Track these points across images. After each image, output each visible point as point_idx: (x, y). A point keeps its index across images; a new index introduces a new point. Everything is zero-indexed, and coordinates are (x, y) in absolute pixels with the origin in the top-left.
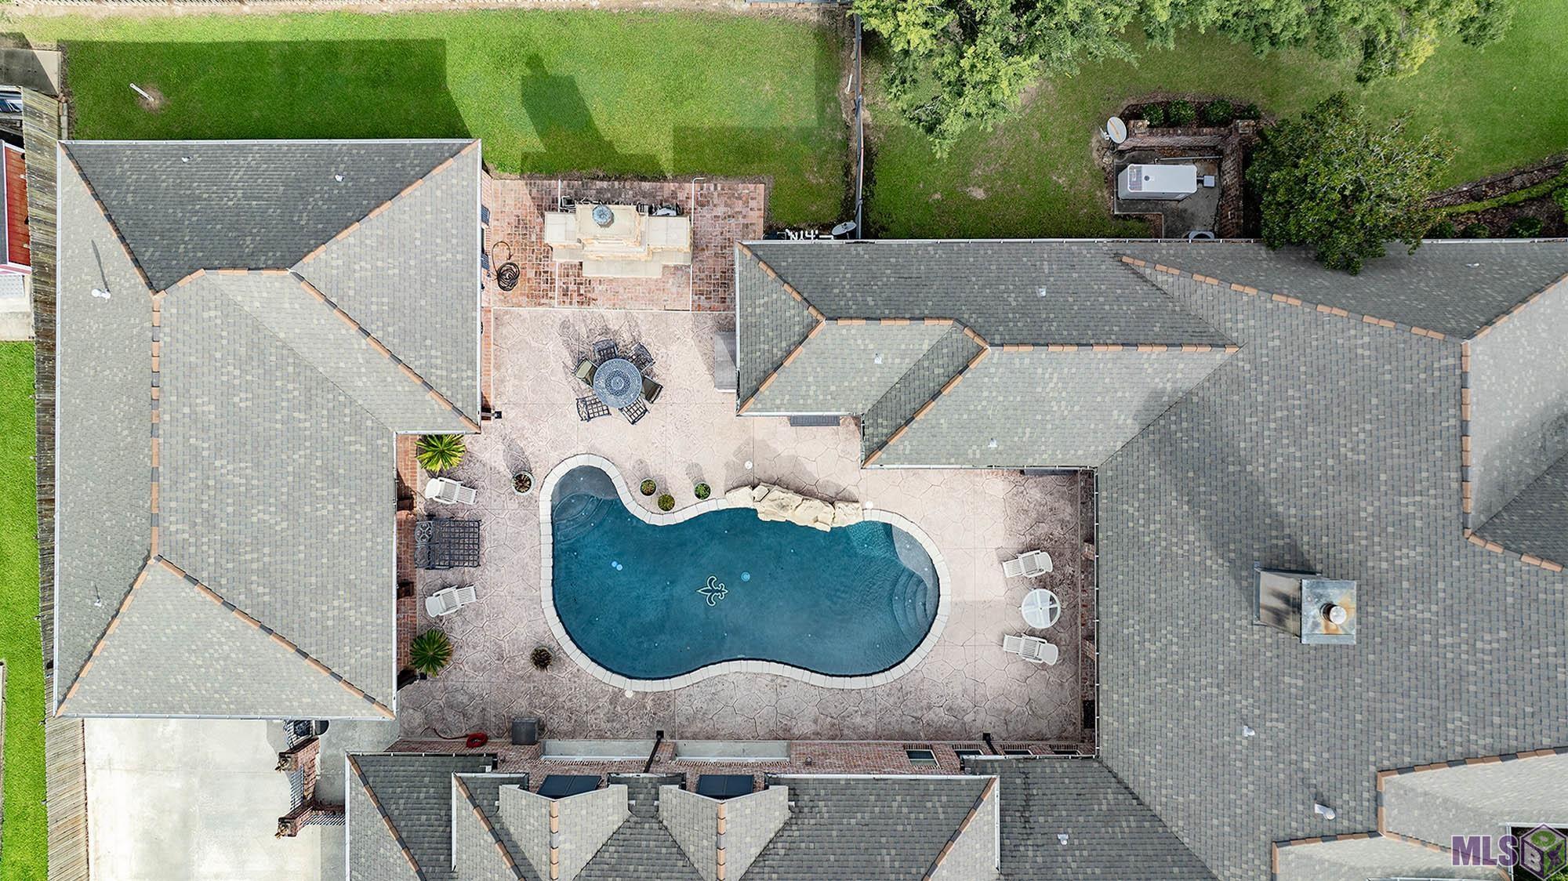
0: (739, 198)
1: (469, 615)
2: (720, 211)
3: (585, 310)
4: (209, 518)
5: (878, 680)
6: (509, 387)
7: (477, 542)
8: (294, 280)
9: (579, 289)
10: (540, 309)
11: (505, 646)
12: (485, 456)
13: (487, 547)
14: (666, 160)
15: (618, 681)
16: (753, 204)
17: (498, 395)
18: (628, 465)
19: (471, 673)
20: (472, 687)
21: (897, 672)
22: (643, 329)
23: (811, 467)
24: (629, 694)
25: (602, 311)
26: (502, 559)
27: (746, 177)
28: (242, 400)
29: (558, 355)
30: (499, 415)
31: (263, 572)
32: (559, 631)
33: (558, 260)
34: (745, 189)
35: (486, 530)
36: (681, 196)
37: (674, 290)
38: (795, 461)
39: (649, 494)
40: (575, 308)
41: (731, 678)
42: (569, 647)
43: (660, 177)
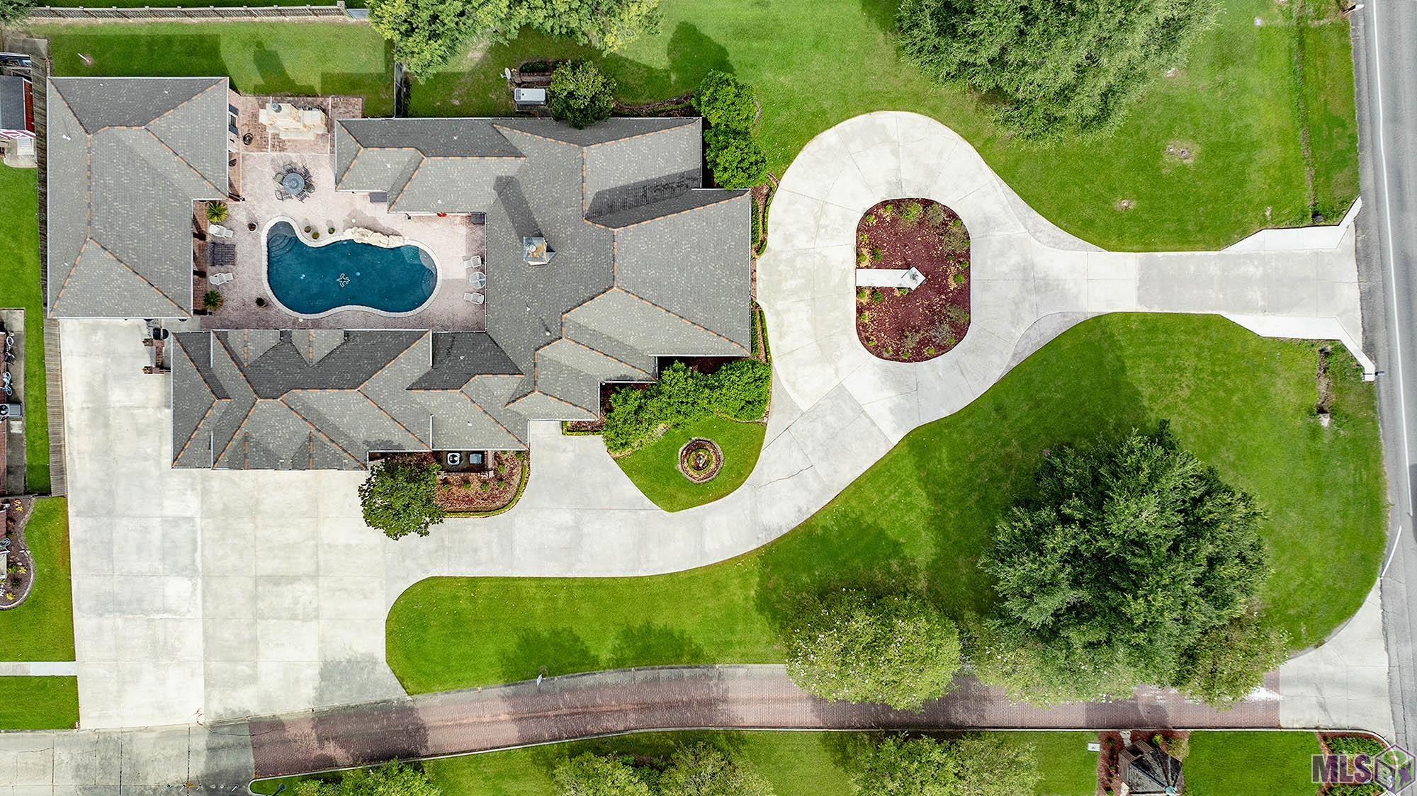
0: (351, 104)
1: (230, 286)
2: (342, 110)
3: (282, 153)
4: (111, 225)
5: (410, 313)
6: (248, 188)
7: (234, 255)
8: (145, 131)
9: (280, 145)
10: (262, 153)
11: (247, 300)
12: (238, 217)
13: (239, 257)
14: (318, 89)
15: (296, 314)
16: (357, 107)
17: (243, 191)
18: (301, 221)
19: (231, 311)
20: (232, 318)
21: (418, 310)
22: (308, 162)
23: (381, 222)
24: (301, 320)
25: (289, 154)
26: (245, 262)
27: (354, 95)
28: (125, 180)
29: (269, 172)
30: (244, 200)
31: (134, 249)
32: (270, 293)
33: (270, 131)
34: (353, 100)
35: (238, 249)
36: (325, 104)
37: (322, 145)
38: (374, 219)
39: (308, 232)
40: (278, 153)
41: (345, 313)
42: (274, 300)
43: (315, 95)
